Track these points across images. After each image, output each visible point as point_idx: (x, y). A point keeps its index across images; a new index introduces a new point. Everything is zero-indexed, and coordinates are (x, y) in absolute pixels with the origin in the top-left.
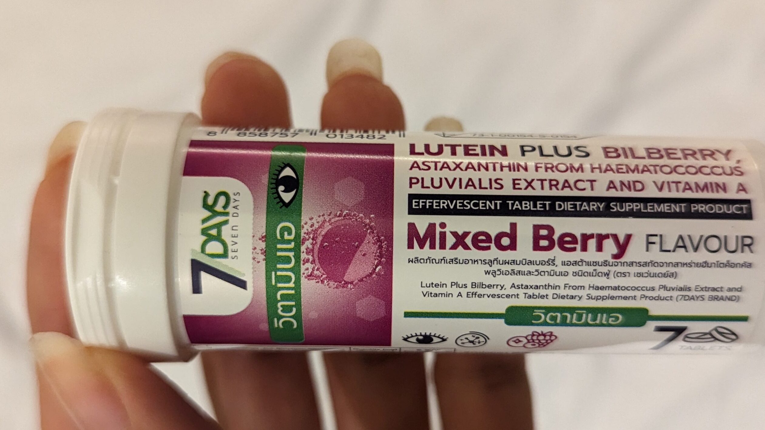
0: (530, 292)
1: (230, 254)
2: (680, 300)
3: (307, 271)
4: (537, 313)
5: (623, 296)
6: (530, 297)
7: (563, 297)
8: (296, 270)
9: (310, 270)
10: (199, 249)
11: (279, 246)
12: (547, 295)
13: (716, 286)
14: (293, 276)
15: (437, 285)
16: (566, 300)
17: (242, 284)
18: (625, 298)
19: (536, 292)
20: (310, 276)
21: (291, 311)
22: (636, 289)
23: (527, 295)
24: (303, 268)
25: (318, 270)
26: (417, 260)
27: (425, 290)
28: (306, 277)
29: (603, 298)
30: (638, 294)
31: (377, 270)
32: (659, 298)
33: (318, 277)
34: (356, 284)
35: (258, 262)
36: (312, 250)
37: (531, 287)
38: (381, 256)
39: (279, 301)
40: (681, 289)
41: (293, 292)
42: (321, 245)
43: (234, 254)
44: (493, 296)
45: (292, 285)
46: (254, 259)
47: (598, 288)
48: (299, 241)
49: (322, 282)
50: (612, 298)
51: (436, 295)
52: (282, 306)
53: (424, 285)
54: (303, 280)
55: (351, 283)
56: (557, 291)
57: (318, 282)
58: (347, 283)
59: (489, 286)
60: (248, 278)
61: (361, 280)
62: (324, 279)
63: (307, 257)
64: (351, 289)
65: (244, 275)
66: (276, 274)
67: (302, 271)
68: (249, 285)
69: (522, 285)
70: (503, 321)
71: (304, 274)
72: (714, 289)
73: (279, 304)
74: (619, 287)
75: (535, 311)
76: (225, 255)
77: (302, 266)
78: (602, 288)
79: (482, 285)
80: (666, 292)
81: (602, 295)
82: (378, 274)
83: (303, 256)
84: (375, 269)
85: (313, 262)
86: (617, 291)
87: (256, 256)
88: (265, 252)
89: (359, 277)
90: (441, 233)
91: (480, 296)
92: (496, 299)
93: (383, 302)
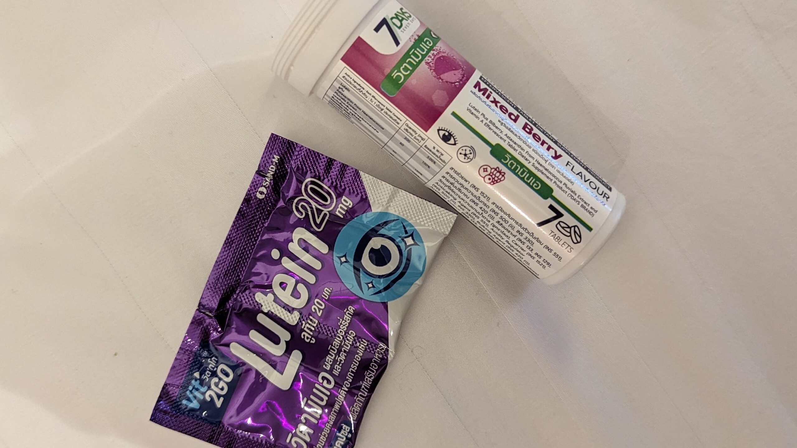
0: (511, 143)
1: (402, 29)
2: (570, 196)
3: (427, 60)
4: (507, 156)
5: (548, 175)
6: (510, 145)
7: (523, 156)
8: (424, 56)
9: (429, 61)
10: (390, 17)
11: (423, 43)
12: (517, 150)
13: (587, 202)
14: (420, 58)
15: (476, 109)
16: (523, 158)
17: (397, 43)
18: (548, 177)
19: (514, 145)
20: (427, 63)
21: (406, 72)
22: (555, 177)
23: (509, 144)
24: (427, 58)
25: (433, 63)
26: (474, 93)
27: (470, 108)
28: (425, 62)
29: (539, 170)
30: (554, 180)
31: (456, 84)
32: (561, 188)
33: (430, 66)
34: (444, 82)
35: (411, 41)
36: (435, 56)
37: (513, 141)
38: (461, 80)
39: (406, 63)
40: (572, 191)
41: (415, 63)
42: (440, 57)
43: (403, 30)
44: (495, 133)
45: (417, 60)
46: (410, 39)
47: (539, 163)
48: (431, 49)
49: (431, 69)
50: (542, 173)
51: (472, 113)
52: (405, 66)
53: (471, 105)
54: (423, 62)
55: (442, 80)
56: (522, 151)
57: (429, 68)
58: (440, 78)
59: (497, 127)
60: (402, 43)
61: (447, 82)
62: (432, 69)
63: (431, 56)
64: (440, 82)
65: (401, 40)
66: (414, 51)
67: (426, 59)
68: (400, 46)
69: (510, 138)
70: (490, 149)
71: (426, 60)
72: (585, 203)
73: (405, 64)
74: (548, 170)
75: (507, 154)
76: (399, 28)
77: (427, 57)
78: (541, 165)
79: (494, 124)
80: (565, 188)
81: (539, 168)
82: (455, 86)
83: (430, 54)
84: (456, 83)
85: (433, 59)
86: (546, 171)
87: (411, 38)
88: (416, 40)
89: (447, 80)
90: (489, 94)
91: (490, 128)
92: (495, 135)
93: (448, 99)
